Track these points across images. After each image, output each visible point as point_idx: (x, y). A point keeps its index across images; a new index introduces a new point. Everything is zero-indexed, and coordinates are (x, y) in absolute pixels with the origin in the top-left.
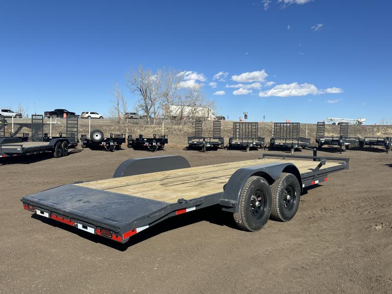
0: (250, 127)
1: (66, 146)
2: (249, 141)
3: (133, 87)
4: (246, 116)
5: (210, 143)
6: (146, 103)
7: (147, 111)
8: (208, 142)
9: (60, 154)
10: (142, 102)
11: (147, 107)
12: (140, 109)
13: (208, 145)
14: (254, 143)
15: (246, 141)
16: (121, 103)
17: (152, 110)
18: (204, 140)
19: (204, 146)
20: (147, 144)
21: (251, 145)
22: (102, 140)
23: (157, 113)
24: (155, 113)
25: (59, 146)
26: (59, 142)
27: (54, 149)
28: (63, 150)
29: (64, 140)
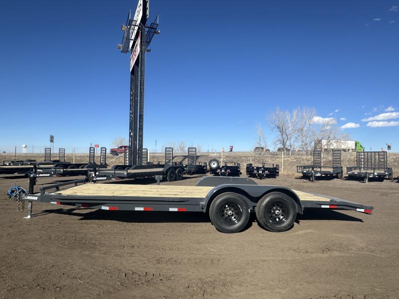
0: (377, 157)
1: (180, 172)
2: (368, 171)
3: (272, 125)
4: (389, 147)
5: (320, 172)
6: (282, 138)
7: (284, 144)
8: (318, 172)
9: (173, 178)
10: (280, 137)
11: (284, 141)
12: (278, 142)
13: (319, 175)
14: (376, 174)
15: (365, 171)
16: (262, 139)
17: (288, 143)
18: (313, 169)
19: (312, 176)
20: (255, 172)
21: (371, 176)
22: (218, 168)
23: (293, 146)
24: (291, 146)
25: (173, 172)
26: (172, 169)
27: (166, 174)
28: (177, 175)
29: (178, 167)
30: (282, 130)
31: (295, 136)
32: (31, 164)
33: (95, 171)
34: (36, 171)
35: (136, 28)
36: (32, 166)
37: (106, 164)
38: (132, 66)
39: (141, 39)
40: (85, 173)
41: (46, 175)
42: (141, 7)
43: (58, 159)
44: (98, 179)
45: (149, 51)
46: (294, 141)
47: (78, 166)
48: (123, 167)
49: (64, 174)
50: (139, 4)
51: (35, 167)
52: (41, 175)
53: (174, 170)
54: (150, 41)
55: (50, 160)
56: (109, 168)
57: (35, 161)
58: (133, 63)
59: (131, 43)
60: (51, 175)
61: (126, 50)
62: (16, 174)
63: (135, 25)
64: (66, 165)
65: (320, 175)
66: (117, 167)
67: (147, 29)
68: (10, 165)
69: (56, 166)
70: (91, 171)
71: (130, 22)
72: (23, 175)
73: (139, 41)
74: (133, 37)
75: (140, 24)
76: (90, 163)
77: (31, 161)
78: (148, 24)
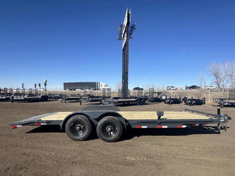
3: (210, 73)
5: (228, 102)
6: (217, 81)
9: (140, 104)
10: (215, 80)
11: (218, 83)
17: (221, 84)
18: (222, 101)
20: (187, 101)
22: (166, 99)
23: (225, 86)
24: (223, 86)
25: (140, 101)
26: (140, 99)
27: (137, 102)
28: (143, 102)
29: (143, 98)
30: (216, 76)
31: (227, 79)
32: (79, 96)
33: (104, 100)
34: (81, 99)
35: (125, 28)
36: (80, 97)
37: (110, 96)
38: (123, 47)
39: (127, 33)
40: (100, 100)
41: (85, 101)
42: (127, 18)
43: (89, 94)
44: (105, 103)
45: (132, 38)
46: (226, 83)
47: (98, 97)
48: (117, 98)
49: (92, 101)
50: (126, 16)
51: (81, 98)
52: (83, 101)
53: (140, 100)
54: (132, 33)
55: (86, 94)
56: (111, 98)
57: (80, 95)
58: (123, 45)
59: (123, 35)
60: (87, 102)
61: (120, 39)
62: (73, 101)
63: (124, 27)
64: (93, 97)
65: (227, 104)
66: (115, 98)
67: (130, 28)
68: (70, 97)
69: (89, 97)
70: (102, 100)
71: (122, 26)
72: (76, 101)
73: (126, 35)
74: (123, 32)
75: (126, 26)
76: (103, 96)
77: (79, 95)
78: (130, 25)
